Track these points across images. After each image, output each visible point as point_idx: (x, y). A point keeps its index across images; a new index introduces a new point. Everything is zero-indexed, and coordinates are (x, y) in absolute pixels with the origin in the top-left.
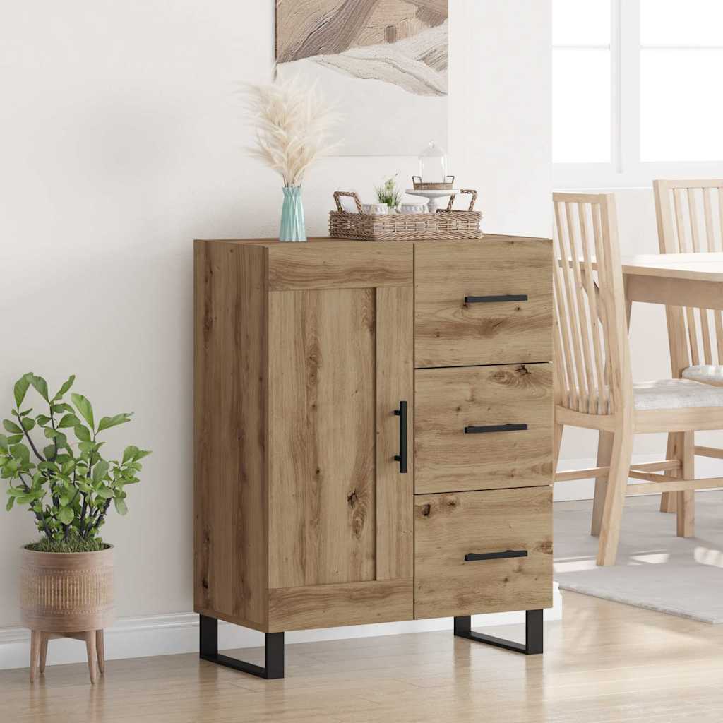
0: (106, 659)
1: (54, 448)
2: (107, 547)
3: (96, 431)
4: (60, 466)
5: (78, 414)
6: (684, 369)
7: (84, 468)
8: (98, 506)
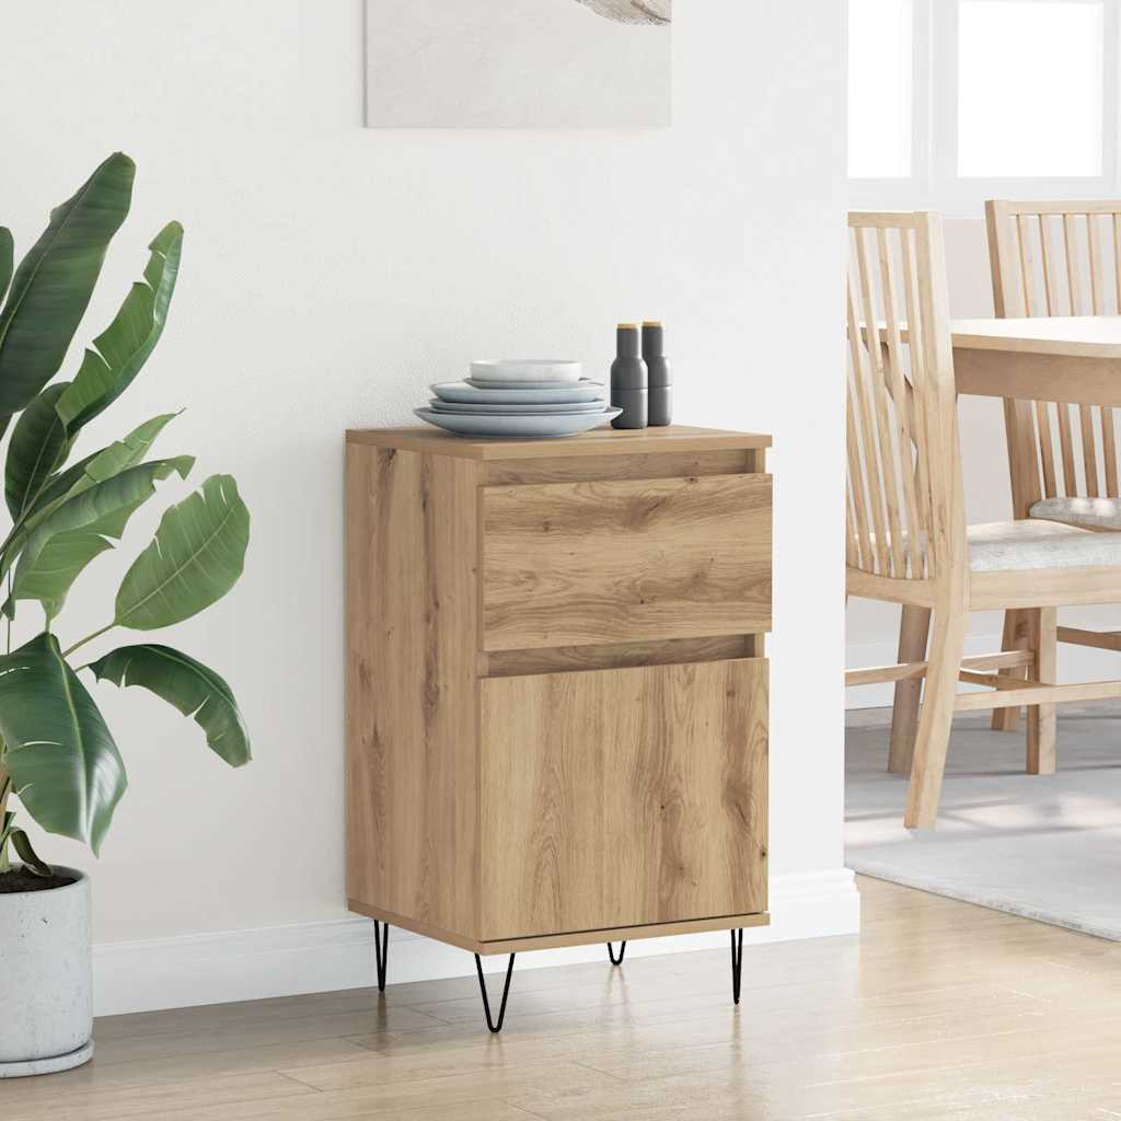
6: (1032, 505)
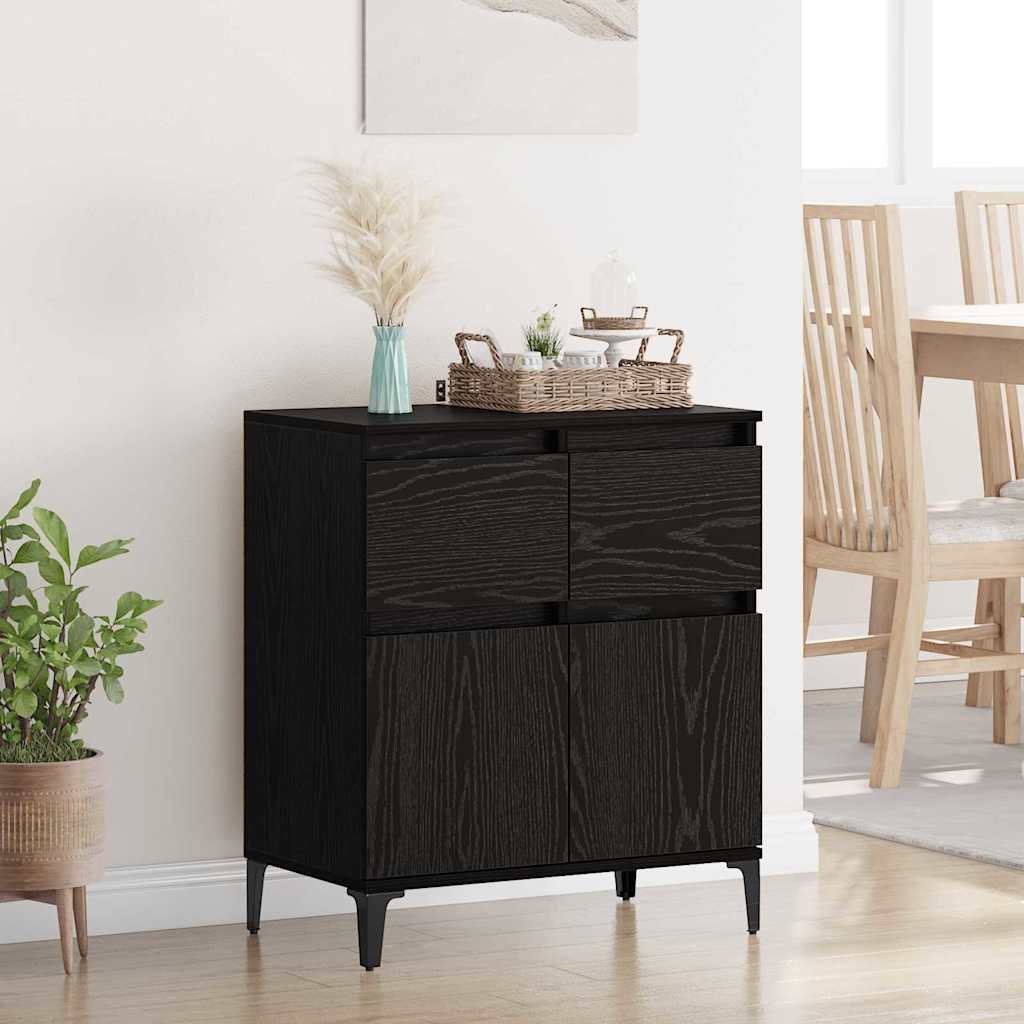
0: (89, 935)
1: (6, 596)
2: (92, 754)
3: (73, 568)
4: (15, 625)
5: (45, 542)
6: (1001, 485)
7: (54, 627)
8: (76, 687)
